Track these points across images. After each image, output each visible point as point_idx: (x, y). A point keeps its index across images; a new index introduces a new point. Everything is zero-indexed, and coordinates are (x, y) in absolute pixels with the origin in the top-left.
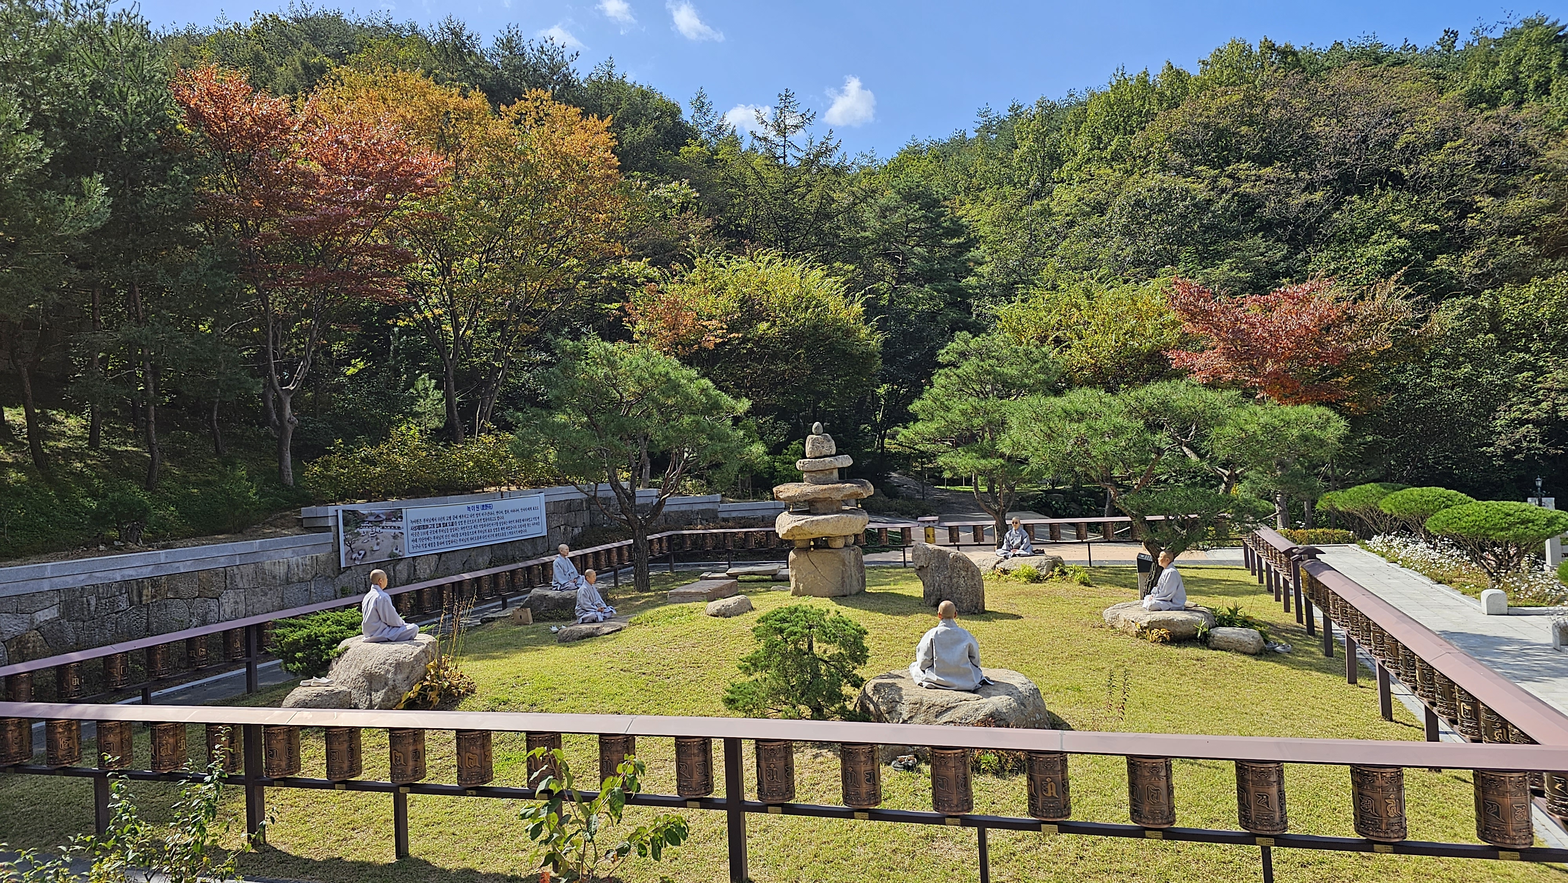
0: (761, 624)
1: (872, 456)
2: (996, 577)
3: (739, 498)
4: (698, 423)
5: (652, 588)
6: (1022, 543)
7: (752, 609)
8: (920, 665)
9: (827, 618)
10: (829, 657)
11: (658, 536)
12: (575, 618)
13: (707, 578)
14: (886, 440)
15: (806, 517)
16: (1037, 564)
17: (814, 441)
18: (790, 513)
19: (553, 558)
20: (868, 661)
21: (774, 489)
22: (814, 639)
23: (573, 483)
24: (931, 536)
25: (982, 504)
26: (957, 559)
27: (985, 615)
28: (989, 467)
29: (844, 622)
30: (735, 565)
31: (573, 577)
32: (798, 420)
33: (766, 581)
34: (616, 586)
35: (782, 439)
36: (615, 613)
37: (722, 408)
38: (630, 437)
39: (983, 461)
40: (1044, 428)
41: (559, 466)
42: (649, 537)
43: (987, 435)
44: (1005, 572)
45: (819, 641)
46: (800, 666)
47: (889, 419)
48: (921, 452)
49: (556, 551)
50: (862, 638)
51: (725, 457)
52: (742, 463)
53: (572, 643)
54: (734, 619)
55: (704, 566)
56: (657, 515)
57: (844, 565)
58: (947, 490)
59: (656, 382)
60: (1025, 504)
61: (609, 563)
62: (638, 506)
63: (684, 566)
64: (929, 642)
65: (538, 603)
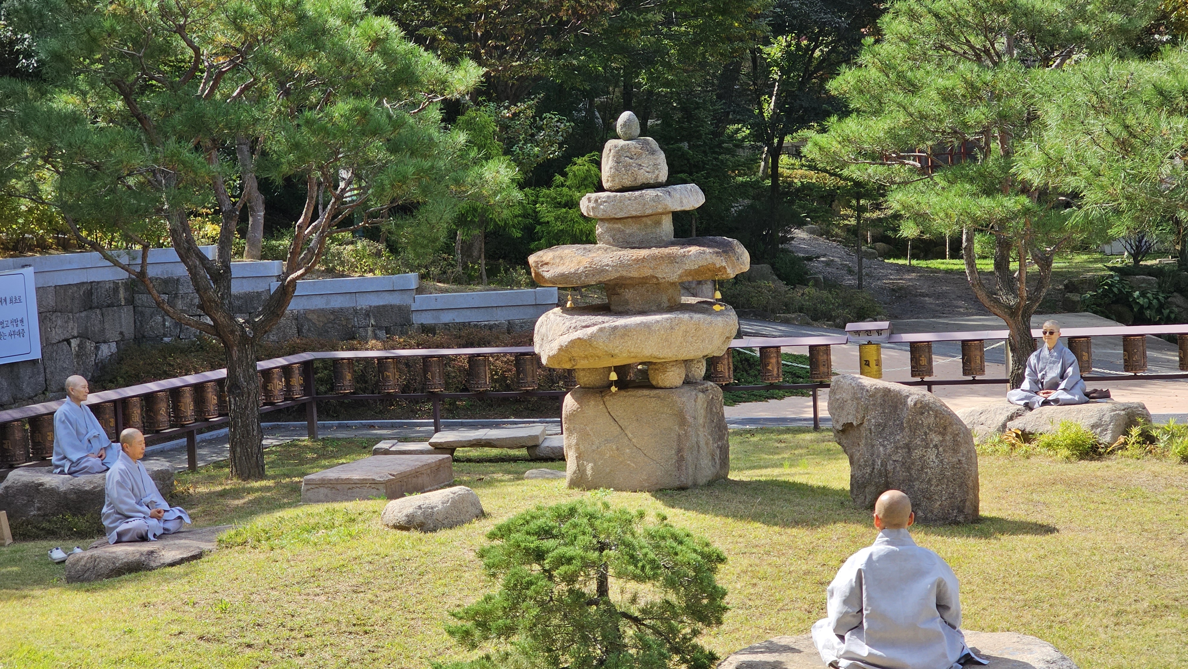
0: (497, 542)
1: (752, 192)
2: (1005, 448)
3: (457, 281)
4: (365, 113)
5: (269, 472)
6: (1062, 377)
7: (482, 515)
8: (833, 624)
9: (639, 529)
10: (643, 611)
11: (281, 361)
12: (101, 531)
13: (386, 452)
14: (784, 159)
15: (599, 318)
16: (1093, 421)
17: (620, 154)
18: (566, 310)
19: (52, 405)
20: (726, 617)
21: (532, 259)
22: (611, 571)
23: (95, 246)
24: (873, 363)
25: (982, 296)
26: (922, 408)
27: (978, 526)
28: (999, 213)
29: (675, 537)
30: (450, 427)
31: (97, 446)
32: (590, 112)
33: (515, 459)
34: (193, 467)
35: (554, 152)
36: (187, 520)
37: (418, 82)
38: (219, 144)
39: (985, 202)
40: (1116, 128)
41: (64, 207)
42: (263, 365)
43: (995, 146)
44: (1026, 437)
45: (619, 575)
46: (580, 627)
47: (789, 112)
48: (858, 184)
49: (62, 392)
50: (713, 570)
51: (425, 191)
52: (464, 205)
53: (96, 584)
54: (442, 535)
55: (381, 427)
56: (279, 316)
57: (682, 422)
58: (912, 269)
59: (274, 21)
60: (1075, 297)
61: (177, 418)
62: (238, 298)
63: (340, 427)
64: (853, 576)
65: (22, 500)
